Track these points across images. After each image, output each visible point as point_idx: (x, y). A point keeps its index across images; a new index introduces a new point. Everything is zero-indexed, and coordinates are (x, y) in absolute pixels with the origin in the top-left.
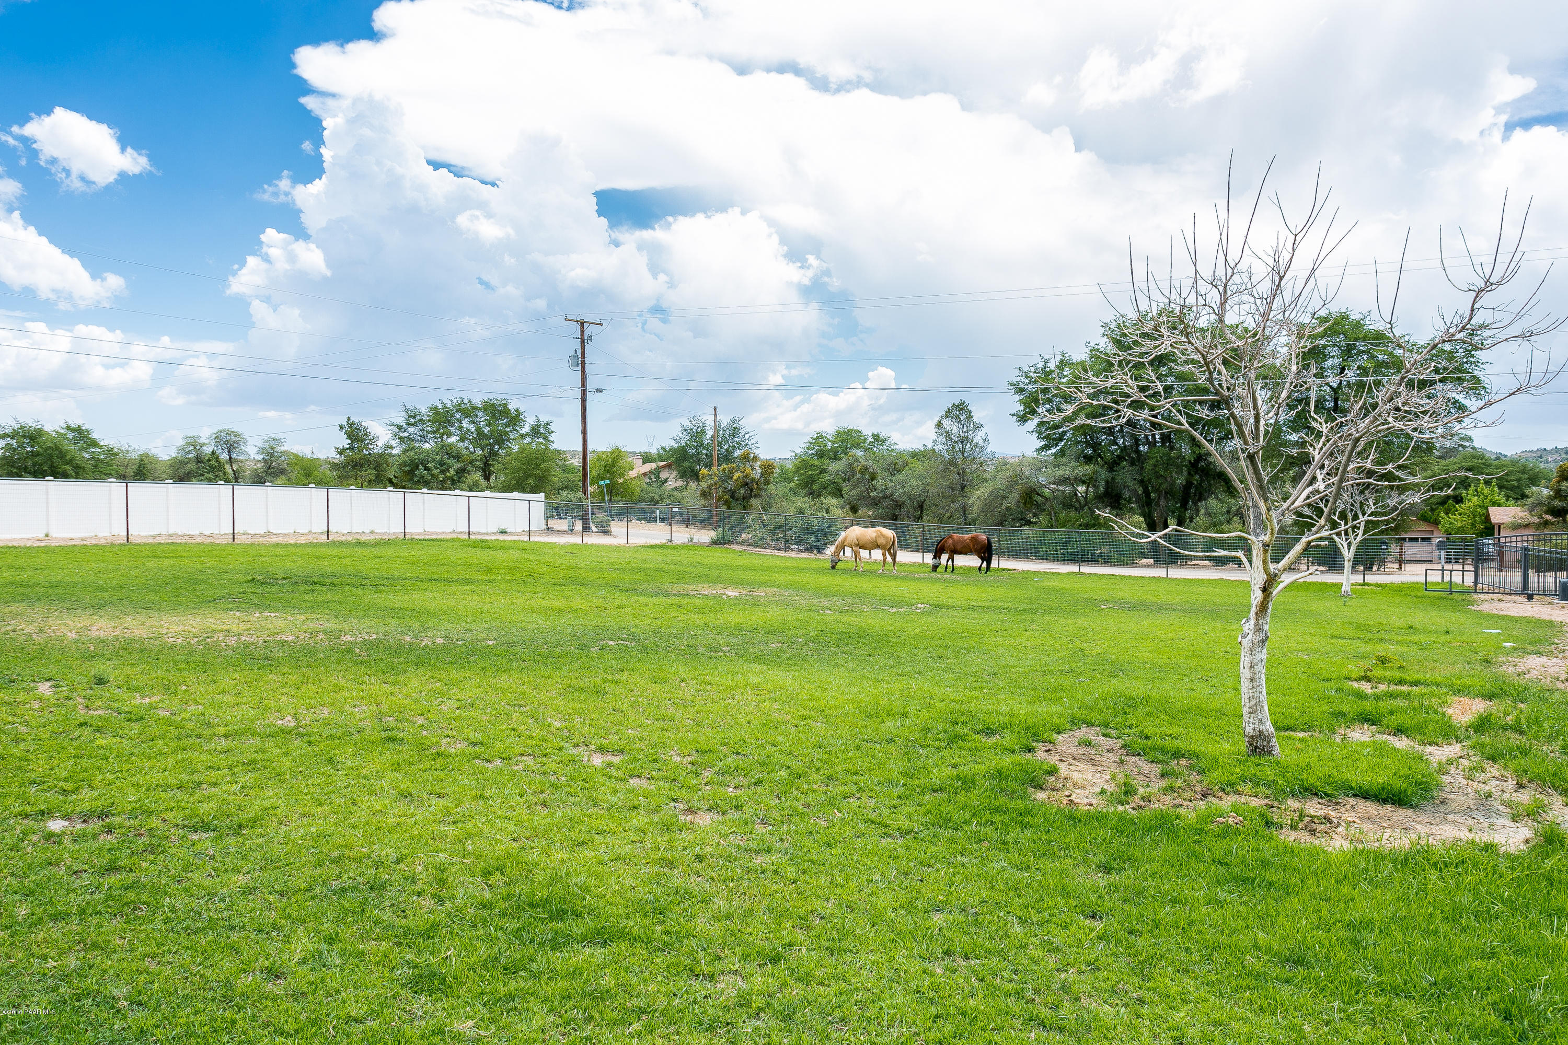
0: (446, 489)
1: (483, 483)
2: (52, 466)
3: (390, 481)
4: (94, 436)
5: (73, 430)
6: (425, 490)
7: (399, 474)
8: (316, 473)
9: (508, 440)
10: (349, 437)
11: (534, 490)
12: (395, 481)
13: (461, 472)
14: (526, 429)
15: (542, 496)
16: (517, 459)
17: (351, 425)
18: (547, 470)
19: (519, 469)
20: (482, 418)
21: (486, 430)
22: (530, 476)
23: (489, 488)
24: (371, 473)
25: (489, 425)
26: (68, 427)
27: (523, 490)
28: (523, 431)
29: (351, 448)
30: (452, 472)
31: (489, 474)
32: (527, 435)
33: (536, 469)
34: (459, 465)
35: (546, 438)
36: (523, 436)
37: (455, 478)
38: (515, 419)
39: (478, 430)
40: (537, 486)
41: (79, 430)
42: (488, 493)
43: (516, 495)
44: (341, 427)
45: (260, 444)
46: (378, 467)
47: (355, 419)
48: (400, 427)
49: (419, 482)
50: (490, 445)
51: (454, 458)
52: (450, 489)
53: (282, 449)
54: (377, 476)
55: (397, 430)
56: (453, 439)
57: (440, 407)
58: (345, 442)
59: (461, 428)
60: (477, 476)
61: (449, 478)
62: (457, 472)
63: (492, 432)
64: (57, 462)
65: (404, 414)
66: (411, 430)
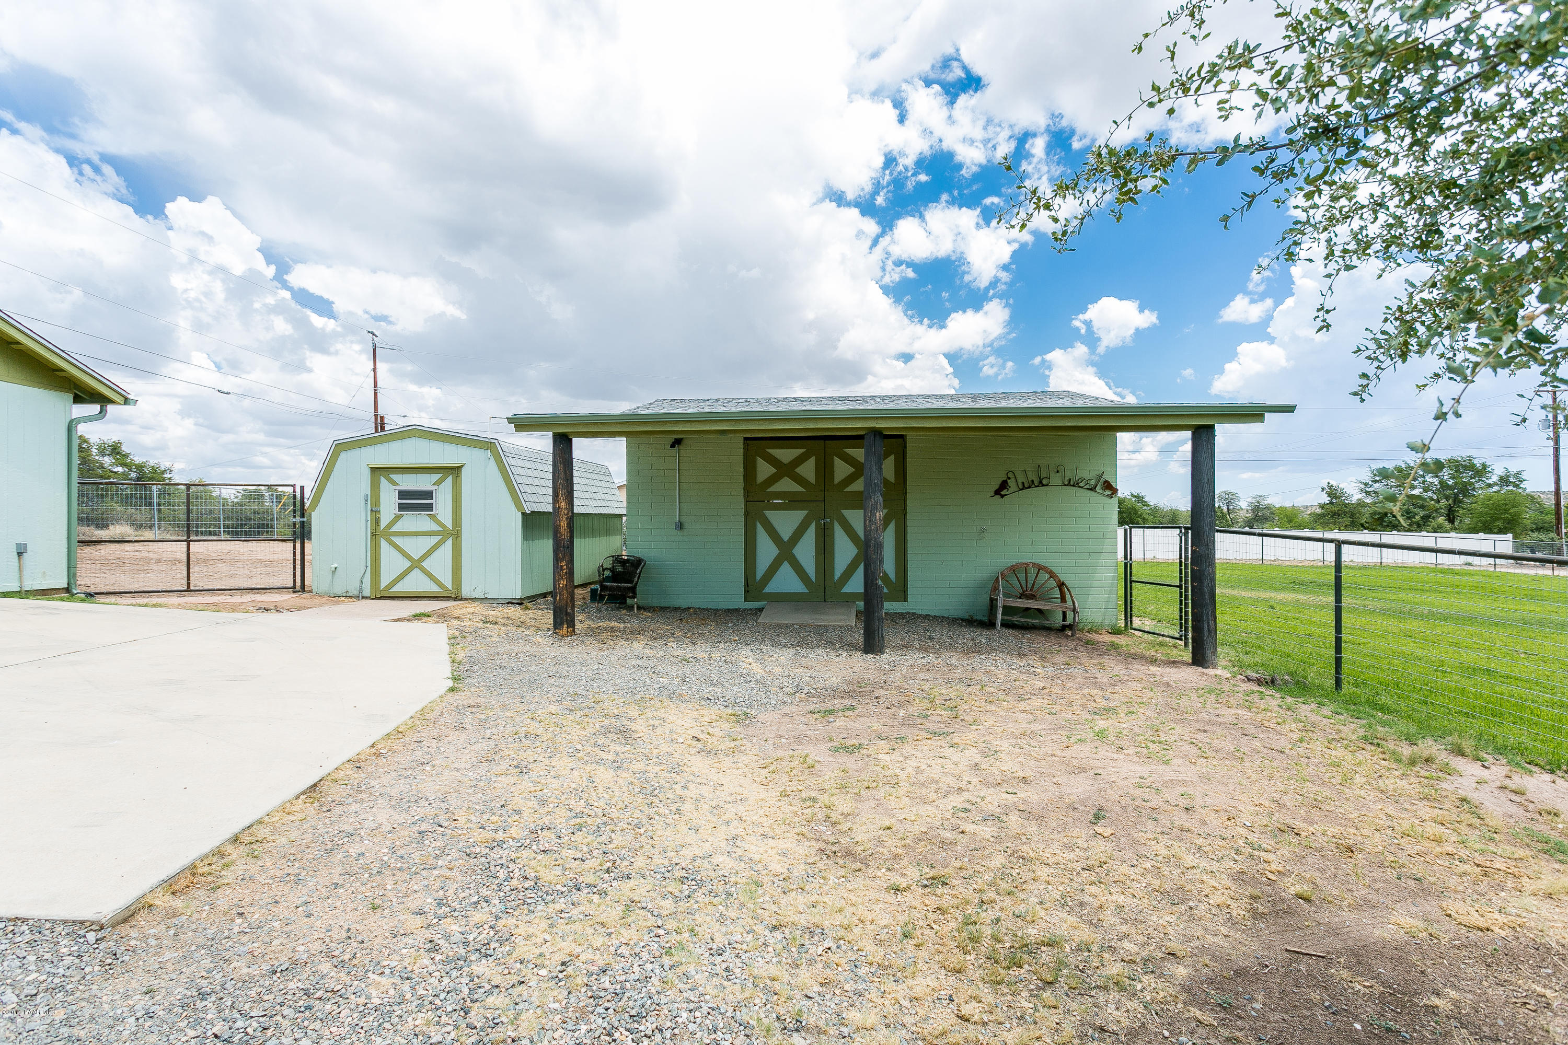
0: (1412, 531)
1: (1448, 525)
2: (1130, 519)
3: (1362, 525)
4: (1146, 499)
5: (1134, 497)
6: (1395, 532)
7: (1370, 521)
8: (1296, 520)
9: (1474, 489)
10: (1329, 495)
11: (1502, 531)
12: (1367, 525)
13: (1426, 519)
14: (1494, 479)
15: (1510, 536)
16: (1483, 506)
17: (1330, 487)
18: (1518, 514)
19: (1486, 514)
20: (1446, 474)
21: (1451, 482)
22: (1498, 519)
23: (1454, 529)
24: (1347, 520)
25: (1453, 478)
26: (1132, 495)
27: (1490, 531)
28: (1490, 481)
29: (1331, 503)
30: (1418, 518)
31: (1454, 518)
32: (1495, 484)
33: (1505, 513)
34: (1424, 513)
35: (1517, 486)
36: (1490, 486)
37: (1421, 522)
38: (1481, 472)
39: (1442, 483)
40: (1505, 528)
41: (1137, 497)
42: (1453, 534)
43: (1481, 535)
44: (1323, 489)
45: (1249, 500)
46: (1352, 515)
47: (1333, 483)
48: (1366, 484)
49: (1388, 526)
50: (1455, 494)
51: (1420, 507)
52: (1416, 531)
53: (1266, 502)
54: (1352, 522)
55: (1363, 486)
56: (1416, 492)
57: (1403, 466)
58: (1325, 499)
59: (1424, 482)
60: (1441, 520)
61: (1415, 523)
62: (1422, 518)
63: (1456, 484)
64: (1133, 515)
65: (1369, 474)
66: (1377, 485)
